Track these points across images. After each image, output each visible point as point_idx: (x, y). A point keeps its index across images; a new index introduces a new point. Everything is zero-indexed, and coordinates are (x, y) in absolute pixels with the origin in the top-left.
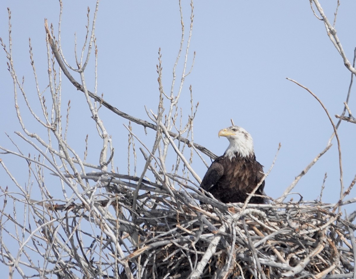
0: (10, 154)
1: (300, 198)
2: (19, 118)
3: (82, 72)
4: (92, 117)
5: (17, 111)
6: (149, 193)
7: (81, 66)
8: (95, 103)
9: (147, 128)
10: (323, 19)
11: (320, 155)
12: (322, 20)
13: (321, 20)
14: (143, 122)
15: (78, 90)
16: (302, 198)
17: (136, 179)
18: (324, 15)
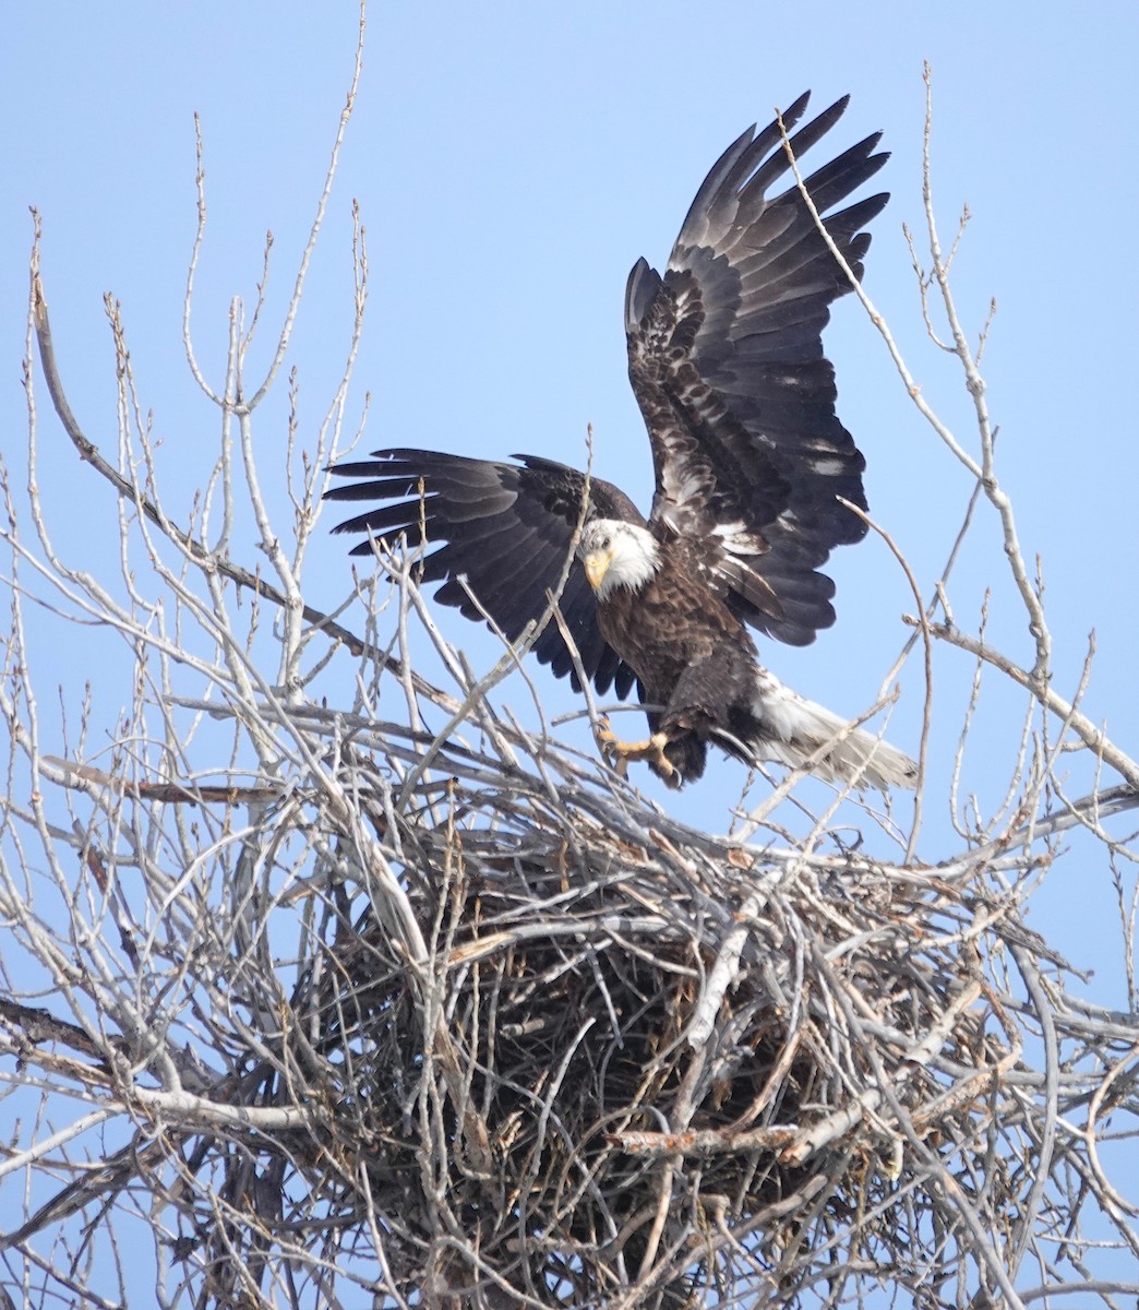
0: (110, 626)
1: (856, 839)
2: (38, 523)
3: (246, 413)
4: (262, 546)
5: (32, 504)
6: (456, 780)
7: (247, 397)
8: (121, 500)
9: (243, 587)
10: (955, 346)
11: (856, 722)
12: (953, 350)
13: (948, 349)
14: (237, 571)
15: (83, 458)
16: (860, 840)
17: (426, 738)
18: (962, 337)
